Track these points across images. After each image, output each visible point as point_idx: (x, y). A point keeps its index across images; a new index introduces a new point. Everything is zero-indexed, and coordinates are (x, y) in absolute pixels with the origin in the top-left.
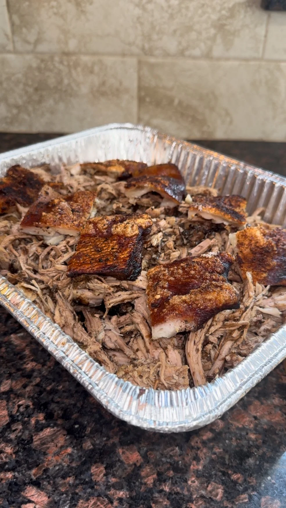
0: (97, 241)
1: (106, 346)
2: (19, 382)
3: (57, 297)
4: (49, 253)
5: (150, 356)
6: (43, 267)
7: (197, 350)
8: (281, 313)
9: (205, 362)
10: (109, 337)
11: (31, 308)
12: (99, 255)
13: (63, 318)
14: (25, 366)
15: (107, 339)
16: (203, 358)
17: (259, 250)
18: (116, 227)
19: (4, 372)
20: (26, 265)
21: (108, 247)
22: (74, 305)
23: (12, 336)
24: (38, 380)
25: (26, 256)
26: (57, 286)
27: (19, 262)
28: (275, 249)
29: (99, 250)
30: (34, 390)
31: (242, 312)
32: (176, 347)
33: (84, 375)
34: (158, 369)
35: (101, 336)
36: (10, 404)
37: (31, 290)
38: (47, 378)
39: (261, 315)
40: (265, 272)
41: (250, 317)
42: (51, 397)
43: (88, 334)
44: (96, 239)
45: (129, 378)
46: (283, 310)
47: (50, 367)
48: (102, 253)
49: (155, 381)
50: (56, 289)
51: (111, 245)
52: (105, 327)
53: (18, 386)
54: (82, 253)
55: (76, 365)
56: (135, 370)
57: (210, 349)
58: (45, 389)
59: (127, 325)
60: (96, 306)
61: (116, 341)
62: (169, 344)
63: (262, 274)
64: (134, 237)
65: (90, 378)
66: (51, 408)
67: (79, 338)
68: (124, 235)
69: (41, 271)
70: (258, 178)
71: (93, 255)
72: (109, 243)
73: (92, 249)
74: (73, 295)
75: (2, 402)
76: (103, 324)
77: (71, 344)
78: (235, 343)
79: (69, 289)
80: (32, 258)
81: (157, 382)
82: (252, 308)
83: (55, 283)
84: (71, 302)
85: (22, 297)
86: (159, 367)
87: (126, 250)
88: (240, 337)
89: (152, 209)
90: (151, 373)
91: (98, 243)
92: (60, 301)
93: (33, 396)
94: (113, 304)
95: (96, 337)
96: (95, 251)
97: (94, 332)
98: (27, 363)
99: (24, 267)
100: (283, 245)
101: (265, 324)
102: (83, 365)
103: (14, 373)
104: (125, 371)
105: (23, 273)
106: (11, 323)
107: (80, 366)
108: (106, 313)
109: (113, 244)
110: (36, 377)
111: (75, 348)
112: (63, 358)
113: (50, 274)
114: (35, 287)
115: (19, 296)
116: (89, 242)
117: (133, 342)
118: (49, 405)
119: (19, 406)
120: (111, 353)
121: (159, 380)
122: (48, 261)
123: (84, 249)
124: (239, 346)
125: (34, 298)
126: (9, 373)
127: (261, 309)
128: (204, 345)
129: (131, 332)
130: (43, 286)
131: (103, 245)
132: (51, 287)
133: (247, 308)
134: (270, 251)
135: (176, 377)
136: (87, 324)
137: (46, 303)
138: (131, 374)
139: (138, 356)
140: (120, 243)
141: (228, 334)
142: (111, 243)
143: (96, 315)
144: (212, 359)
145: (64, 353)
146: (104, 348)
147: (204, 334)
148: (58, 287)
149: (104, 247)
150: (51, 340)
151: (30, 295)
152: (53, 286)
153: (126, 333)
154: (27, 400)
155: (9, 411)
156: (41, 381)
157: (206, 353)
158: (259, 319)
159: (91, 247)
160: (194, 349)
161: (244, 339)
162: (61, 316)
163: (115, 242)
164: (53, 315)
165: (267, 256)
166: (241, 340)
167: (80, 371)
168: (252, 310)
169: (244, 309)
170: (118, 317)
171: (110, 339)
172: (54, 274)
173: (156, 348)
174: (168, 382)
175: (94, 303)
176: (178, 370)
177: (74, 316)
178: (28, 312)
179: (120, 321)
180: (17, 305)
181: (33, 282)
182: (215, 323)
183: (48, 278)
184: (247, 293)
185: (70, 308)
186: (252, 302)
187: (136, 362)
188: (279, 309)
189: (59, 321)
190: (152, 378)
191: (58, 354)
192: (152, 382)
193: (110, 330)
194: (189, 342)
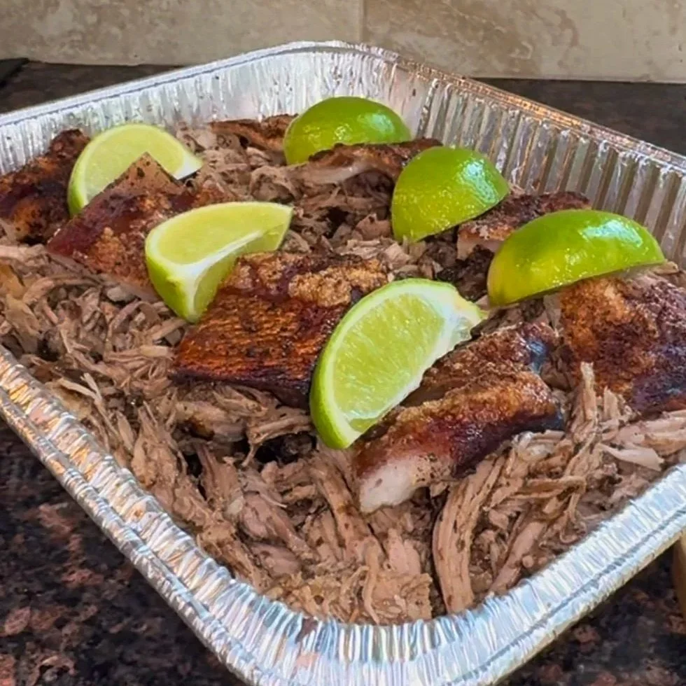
0: (252, 306)
1: (246, 531)
2: (48, 615)
3: (142, 416)
4: (130, 318)
5: (346, 555)
6: (114, 349)
7: (461, 544)
8: (662, 461)
9: (477, 573)
10: (253, 509)
11: (73, 432)
12: (249, 341)
13: (151, 464)
14: (65, 577)
15: (249, 515)
16: (472, 562)
17: (612, 329)
18: (301, 281)
19: (16, 590)
20: (74, 342)
21: (275, 325)
22: (181, 438)
23: (42, 507)
24: (92, 610)
25: (76, 321)
26: (141, 391)
27: (60, 336)
28: (652, 327)
29: (254, 329)
30: (81, 632)
31: (567, 456)
32: (410, 534)
33: (178, 584)
34: (361, 583)
35: (236, 507)
36: (24, 663)
37: (80, 395)
38: (113, 607)
39: (614, 465)
40: (628, 381)
41: (586, 468)
42: (118, 650)
43: (206, 503)
44: (252, 302)
45: (291, 604)
46: (667, 453)
47: (121, 582)
48: (258, 336)
49: (352, 610)
50: (139, 397)
51: (282, 320)
52: (245, 487)
53: (44, 624)
54: (211, 330)
55: (162, 562)
56: (307, 584)
57: (491, 542)
58: (106, 632)
59: (300, 485)
60: (230, 440)
61: (269, 519)
62: (394, 526)
63: (622, 385)
64: (338, 310)
65: (193, 592)
66: (116, 676)
67: (184, 512)
68: (315, 302)
69: (108, 355)
70: (621, 154)
71: (237, 337)
72: (276, 315)
73: (237, 323)
74: (177, 413)
75: (4, 660)
76: (242, 479)
77: (154, 514)
78: (548, 527)
79: (170, 399)
80: (90, 326)
81: (356, 612)
82: (592, 447)
83: (136, 384)
84: (172, 430)
85: (55, 408)
86: (363, 578)
87: (313, 336)
88: (562, 514)
89: (372, 220)
90: (344, 591)
91: (253, 312)
92: (147, 427)
93: (78, 646)
94: (266, 435)
95: (223, 510)
96: (245, 329)
97: (221, 499)
98: (70, 570)
99: (71, 347)
100: (674, 322)
101: (624, 486)
102: (179, 563)
103: (39, 592)
104: (284, 588)
105: (68, 360)
106: (42, 480)
107: (172, 564)
108: (251, 455)
109: (288, 319)
110: (88, 604)
111: (163, 524)
112: (135, 544)
113: (127, 363)
114: (92, 390)
115: (49, 407)
116: (234, 308)
117: (312, 525)
118: (112, 669)
119: (44, 669)
120: (258, 549)
121: (361, 606)
122: (128, 335)
123: (219, 322)
124: (557, 534)
125: (86, 413)
126: (26, 593)
127: (614, 452)
128: (477, 533)
129: (308, 502)
130: (110, 390)
131: (264, 319)
132: (127, 393)
133: (578, 446)
134: (638, 332)
135: (401, 602)
136: (207, 480)
137: (112, 428)
138: (296, 592)
139: (320, 556)
140: (303, 320)
141: (534, 507)
142: (282, 315)
143: (225, 459)
144: (493, 565)
145: (138, 534)
146: (242, 534)
147: (478, 507)
148: (144, 396)
149: (266, 322)
150: (111, 504)
151: (76, 405)
152: (131, 391)
153: (296, 504)
154: (63, 655)
155: (18, 681)
156: (99, 612)
157: (481, 550)
158: (609, 473)
159: (236, 319)
160: (454, 542)
161: (569, 519)
162: (149, 460)
163: (292, 314)
164: (129, 456)
165: (633, 344)
166: (564, 520)
167: (169, 575)
168: (591, 452)
169: (572, 450)
170: (280, 467)
171: (257, 513)
172: (137, 364)
173: (362, 537)
174: (382, 613)
175: (226, 434)
176: (408, 584)
177: (179, 460)
178: (66, 441)
179: (282, 475)
180: (45, 424)
181: (87, 377)
182: (503, 481)
183: (123, 372)
184: (582, 412)
185: (169, 443)
186: (591, 433)
187: (312, 568)
188: (657, 452)
189: (143, 472)
190: (345, 603)
191: (122, 536)
192: (345, 611)
193: (258, 493)
194: (442, 524)
